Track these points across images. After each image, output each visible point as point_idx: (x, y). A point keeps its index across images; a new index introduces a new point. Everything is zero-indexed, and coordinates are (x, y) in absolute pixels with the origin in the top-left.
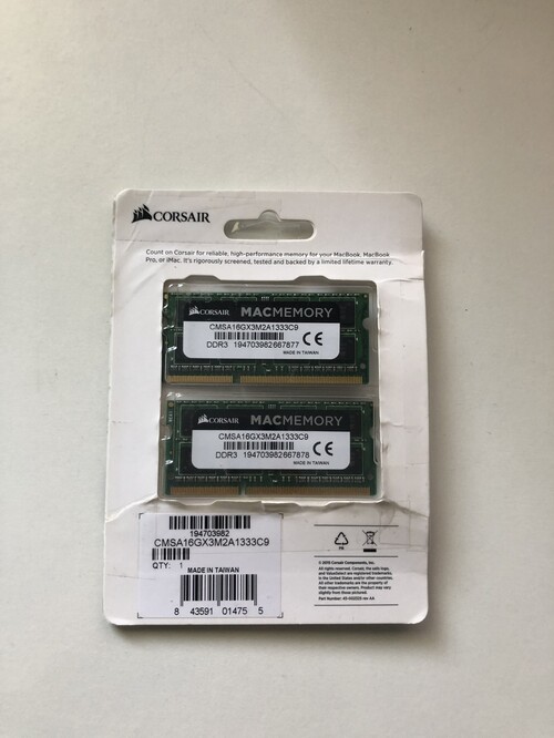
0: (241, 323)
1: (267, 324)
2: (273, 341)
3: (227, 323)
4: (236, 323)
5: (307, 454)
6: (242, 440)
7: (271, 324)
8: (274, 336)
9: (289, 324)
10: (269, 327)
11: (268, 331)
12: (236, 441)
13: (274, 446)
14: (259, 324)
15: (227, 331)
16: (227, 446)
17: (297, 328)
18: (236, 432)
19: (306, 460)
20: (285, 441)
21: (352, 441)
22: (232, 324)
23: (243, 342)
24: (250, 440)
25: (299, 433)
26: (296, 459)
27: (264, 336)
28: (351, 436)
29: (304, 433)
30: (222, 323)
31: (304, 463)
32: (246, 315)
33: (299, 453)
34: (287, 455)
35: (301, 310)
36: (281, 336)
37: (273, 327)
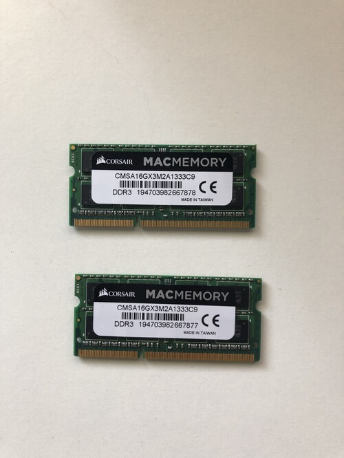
0: (145, 305)
1: (169, 305)
2: (174, 322)
3: (133, 304)
4: (141, 305)
5: (194, 192)
6: (136, 180)
7: (173, 306)
8: (176, 317)
9: (189, 306)
10: (171, 309)
11: (170, 312)
12: (131, 180)
13: (164, 184)
14: (162, 305)
15: (133, 312)
16: (122, 184)
17: (196, 310)
18: (131, 172)
19: (192, 197)
20: (174, 180)
21: (234, 180)
22: (137, 305)
23: (147, 322)
24: (143, 180)
25: (186, 173)
26: (184, 196)
27: (166, 317)
28: (234, 175)
29: (191, 173)
30: (129, 304)
31: (190, 200)
32: (150, 297)
33: (186, 192)
34: (176, 193)
35: (200, 293)
36: (182, 317)
37: (174, 309)
